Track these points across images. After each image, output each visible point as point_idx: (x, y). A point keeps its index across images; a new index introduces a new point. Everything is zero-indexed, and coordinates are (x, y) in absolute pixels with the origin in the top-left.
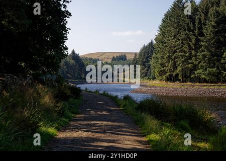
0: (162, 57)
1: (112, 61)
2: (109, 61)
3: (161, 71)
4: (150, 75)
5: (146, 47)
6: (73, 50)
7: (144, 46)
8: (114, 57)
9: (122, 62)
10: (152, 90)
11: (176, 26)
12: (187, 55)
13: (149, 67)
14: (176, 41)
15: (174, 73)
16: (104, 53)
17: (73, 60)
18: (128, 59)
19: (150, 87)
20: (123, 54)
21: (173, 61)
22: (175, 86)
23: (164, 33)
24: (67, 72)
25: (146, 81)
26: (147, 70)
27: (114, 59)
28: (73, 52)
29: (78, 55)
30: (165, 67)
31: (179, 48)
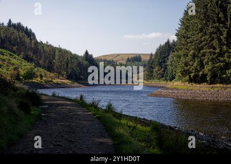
0: (186, 55)
1: (127, 62)
2: (124, 62)
3: (185, 71)
4: (167, 76)
5: (163, 47)
6: (87, 51)
7: (160, 45)
8: (128, 58)
9: (137, 63)
10: (174, 93)
11: (202, 17)
12: (217, 51)
13: (166, 68)
14: (203, 36)
15: (201, 73)
16: (119, 55)
17: (86, 61)
18: (142, 60)
19: (172, 89)
20: (138, 56)
21: (199, 59)
22: (202, 89)
23: (188, 26)
24: (80, 74)
25: (163, 82)
26: (164, 71)
27: (128, 60)
28: (87, 53)
29: (91, 56)
30: (189, 66)
31: (206, 44)
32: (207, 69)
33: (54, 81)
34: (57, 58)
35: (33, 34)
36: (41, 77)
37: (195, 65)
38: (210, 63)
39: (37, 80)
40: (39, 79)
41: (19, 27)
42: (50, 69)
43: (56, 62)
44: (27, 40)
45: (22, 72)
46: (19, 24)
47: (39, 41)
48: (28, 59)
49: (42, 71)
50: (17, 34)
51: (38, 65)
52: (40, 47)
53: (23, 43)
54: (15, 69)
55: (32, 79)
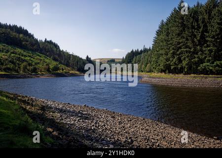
3: (166, 65)
12: (192, 50)
17: (87, 61)
28: (87, 57)
29: (90, 58)
30: (169, 62)
31: (184, 45)
32: (184, 63)
33: (70, 72)
34: (71, 59)
35: (59, 46)
36: (63, 70)
37: (174, 60)
38: (187, 59)
39: (60, 72)
40: (61, 71)
41: (50, 42)
42: (68, 65)
43: (71, 61)
44: (55, 49)
45: (51, 67)
46: (51, 41)
47: (61, 50)
48: (55, 59)
49: (63, 67)
50: (49, 45)
51: (61, 63)
52: (62, 53)
53: (52, 51)
54: (47, 65)
55: (57, 70)
